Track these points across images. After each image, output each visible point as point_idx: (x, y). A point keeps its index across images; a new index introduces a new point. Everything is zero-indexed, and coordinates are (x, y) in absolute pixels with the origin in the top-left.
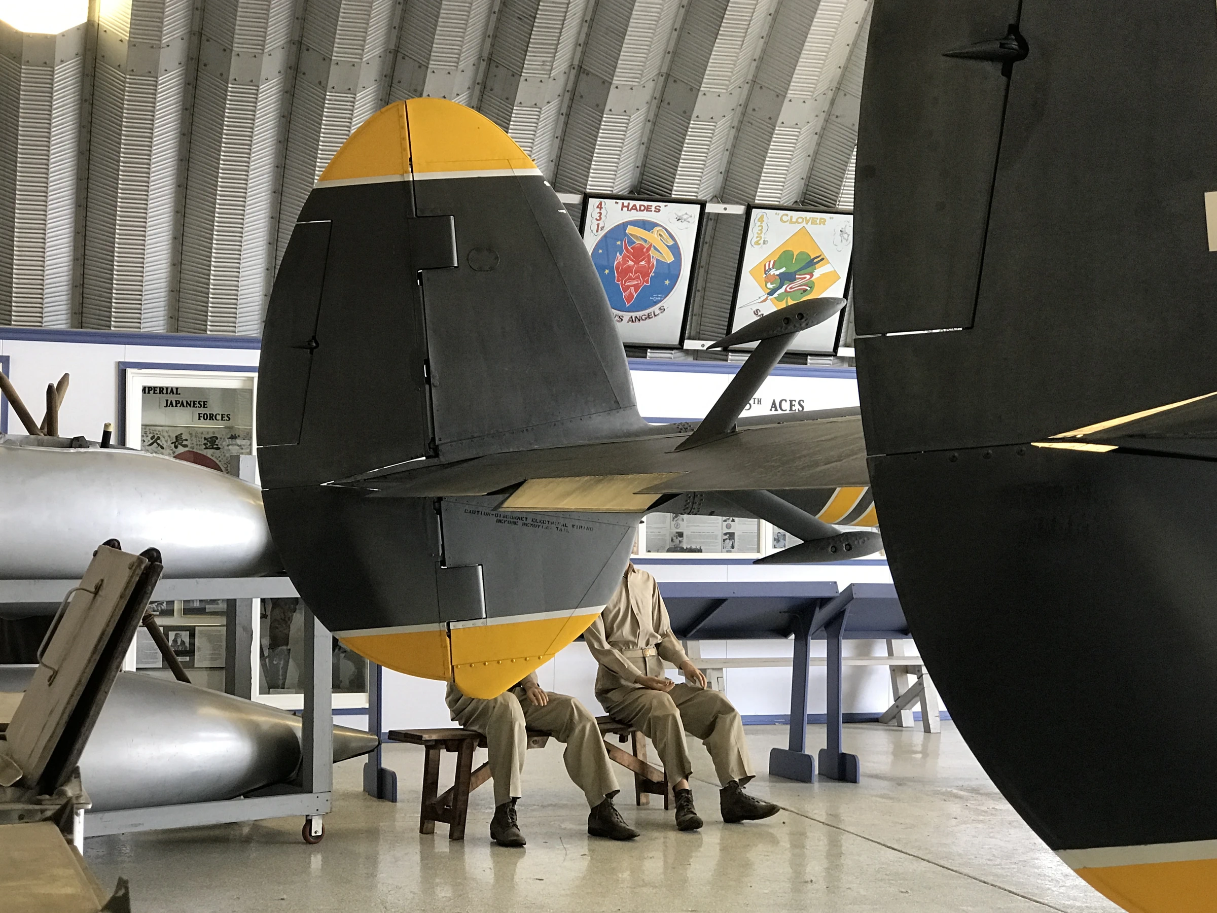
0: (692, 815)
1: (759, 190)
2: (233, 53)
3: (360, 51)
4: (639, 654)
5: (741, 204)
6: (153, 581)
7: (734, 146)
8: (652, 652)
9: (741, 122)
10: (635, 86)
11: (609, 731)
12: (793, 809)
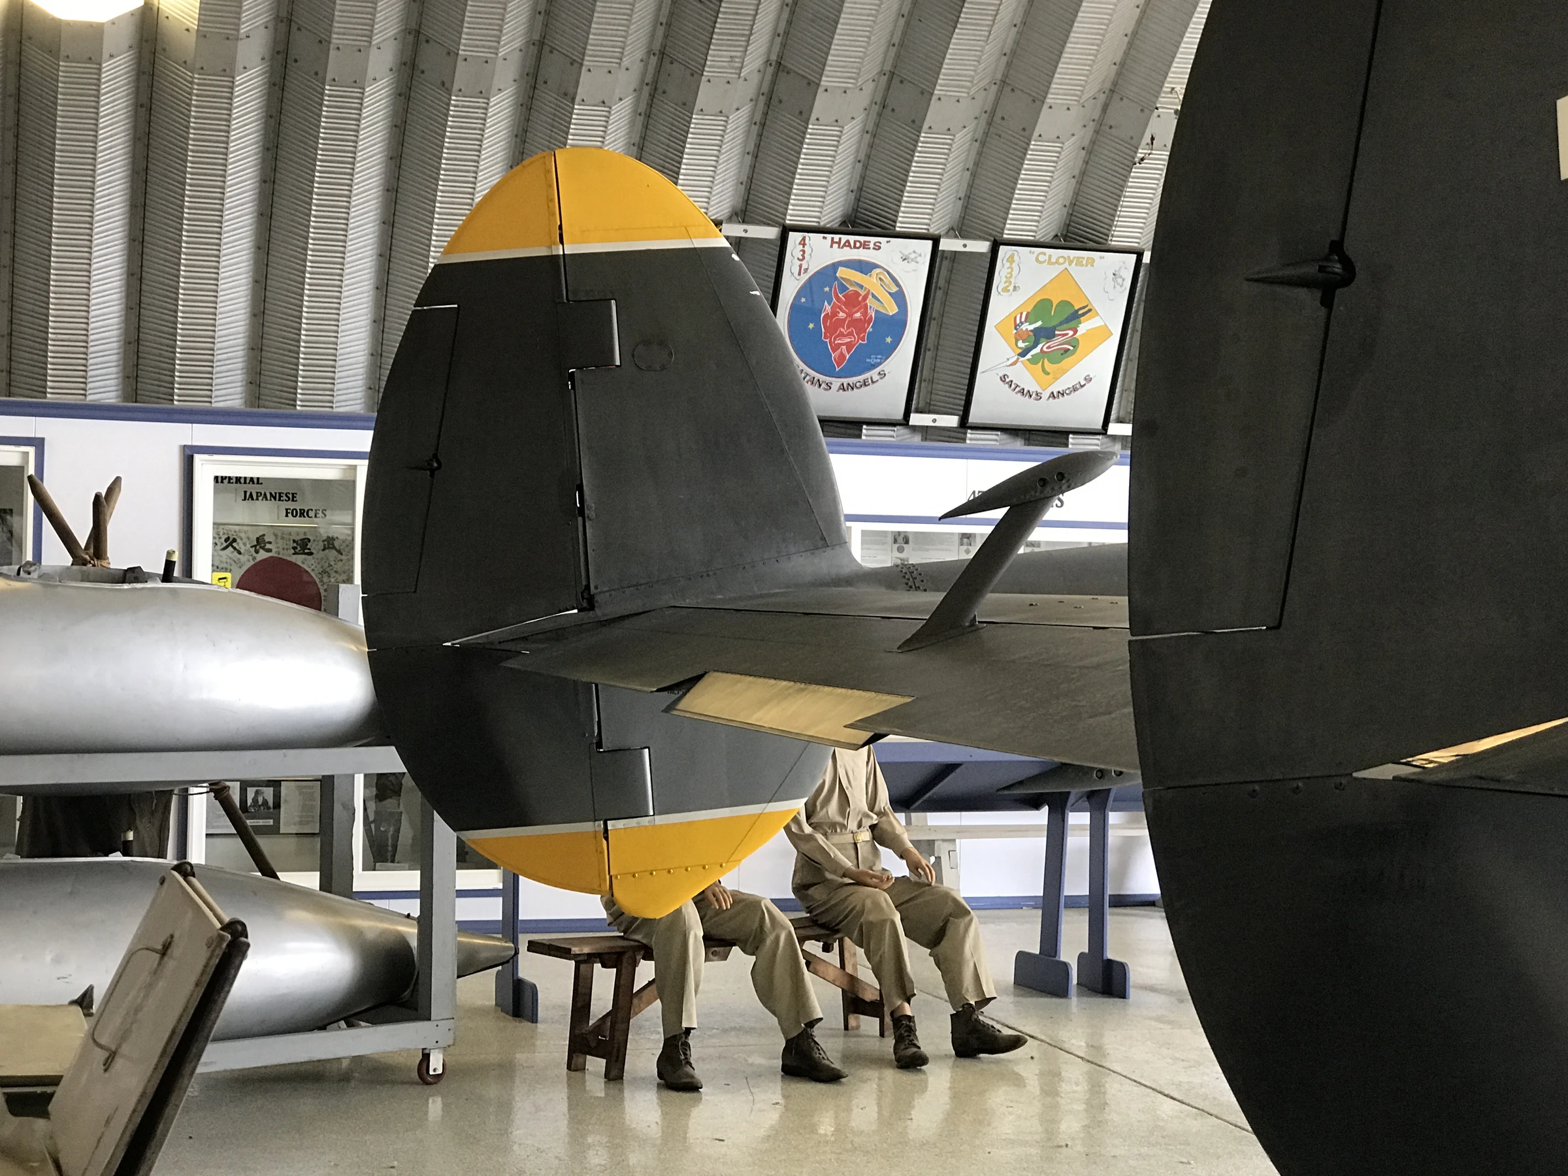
0: (915, 1050)
1: (1008, 222)
2: (332, 46)
3: (495, 44)
4: (849, 838)
5: (987, 240)
6: (237, 963)
7: (976, 164)
8: (865, 836)
9: (986, 134)
10: (849, 88)
11: (809, 938)
12: (1043, 1038)
